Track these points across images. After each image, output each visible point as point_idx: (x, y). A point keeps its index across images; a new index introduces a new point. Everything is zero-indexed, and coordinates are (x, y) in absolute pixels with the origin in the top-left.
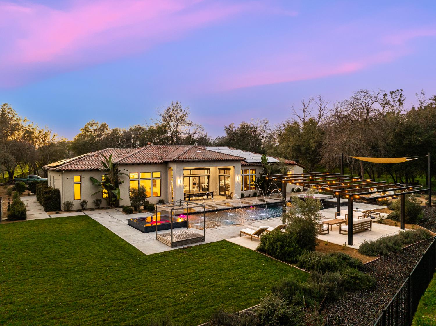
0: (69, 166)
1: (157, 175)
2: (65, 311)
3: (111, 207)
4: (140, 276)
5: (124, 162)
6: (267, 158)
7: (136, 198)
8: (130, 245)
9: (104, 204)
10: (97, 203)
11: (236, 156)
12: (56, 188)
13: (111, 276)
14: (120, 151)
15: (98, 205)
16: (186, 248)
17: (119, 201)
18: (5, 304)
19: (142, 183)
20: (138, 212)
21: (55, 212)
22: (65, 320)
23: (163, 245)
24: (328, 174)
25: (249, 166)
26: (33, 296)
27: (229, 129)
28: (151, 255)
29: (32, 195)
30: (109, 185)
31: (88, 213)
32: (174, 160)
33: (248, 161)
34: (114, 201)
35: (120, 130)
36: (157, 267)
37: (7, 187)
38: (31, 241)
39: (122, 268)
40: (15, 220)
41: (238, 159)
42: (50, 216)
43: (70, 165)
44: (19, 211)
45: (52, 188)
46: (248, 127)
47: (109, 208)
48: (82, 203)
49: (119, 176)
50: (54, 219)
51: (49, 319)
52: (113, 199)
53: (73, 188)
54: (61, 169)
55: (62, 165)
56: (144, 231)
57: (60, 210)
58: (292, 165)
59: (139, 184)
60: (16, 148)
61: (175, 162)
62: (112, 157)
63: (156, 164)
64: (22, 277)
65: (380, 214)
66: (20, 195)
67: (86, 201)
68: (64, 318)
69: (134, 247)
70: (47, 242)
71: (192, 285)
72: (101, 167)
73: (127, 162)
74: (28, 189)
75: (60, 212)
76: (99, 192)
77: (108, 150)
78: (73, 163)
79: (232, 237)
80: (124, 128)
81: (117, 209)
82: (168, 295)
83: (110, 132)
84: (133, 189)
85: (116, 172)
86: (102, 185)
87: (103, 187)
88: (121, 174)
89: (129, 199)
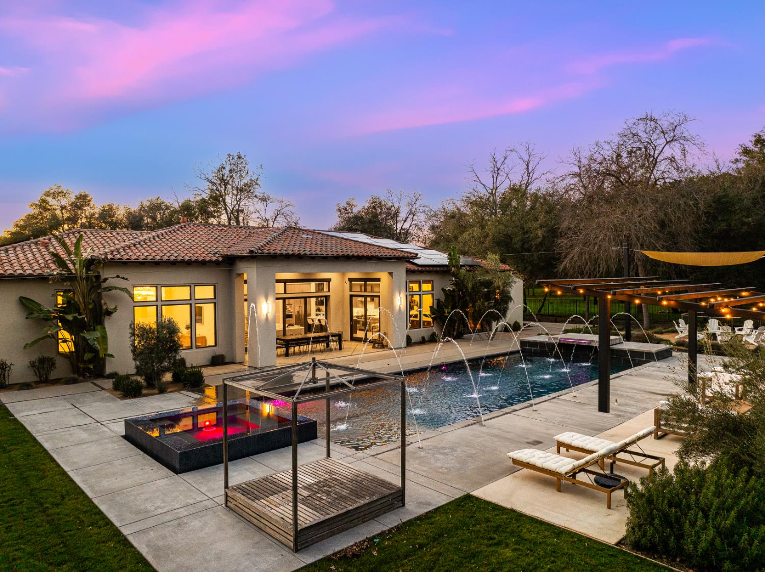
1: (205, 292)
3: (81, 378)
5: (118, 256)
7: (151, 353)
9: (61, 369)
10: (42, 368)
11: (395, 250)
15: (44, 374)
17: (104, 360)
19: (168, 313)
20: (156, 391)
27: (346, 210)
30: (75, 318)
31: (8, 398)
32: (251, 252)
33: (419, 262)
34: (90, 361)
35: (118, 209)
41: (401, 255)
46: (382, 206)
47: (74, 381)
49: (104, 293)
52: (88, 356)
59: (159, 314)
61: (254, 257)
63: (204, 263)
67: (8, 363)
72: (52, 270)
73: (126, 257)
76: (48, 336)
81: (99, 382)
83: (97, 211)
84: (143, 329)
85: (96, 284)
86: (55, 318)
87: (60, 324)
88: (110, 289)
89: (131, 354)
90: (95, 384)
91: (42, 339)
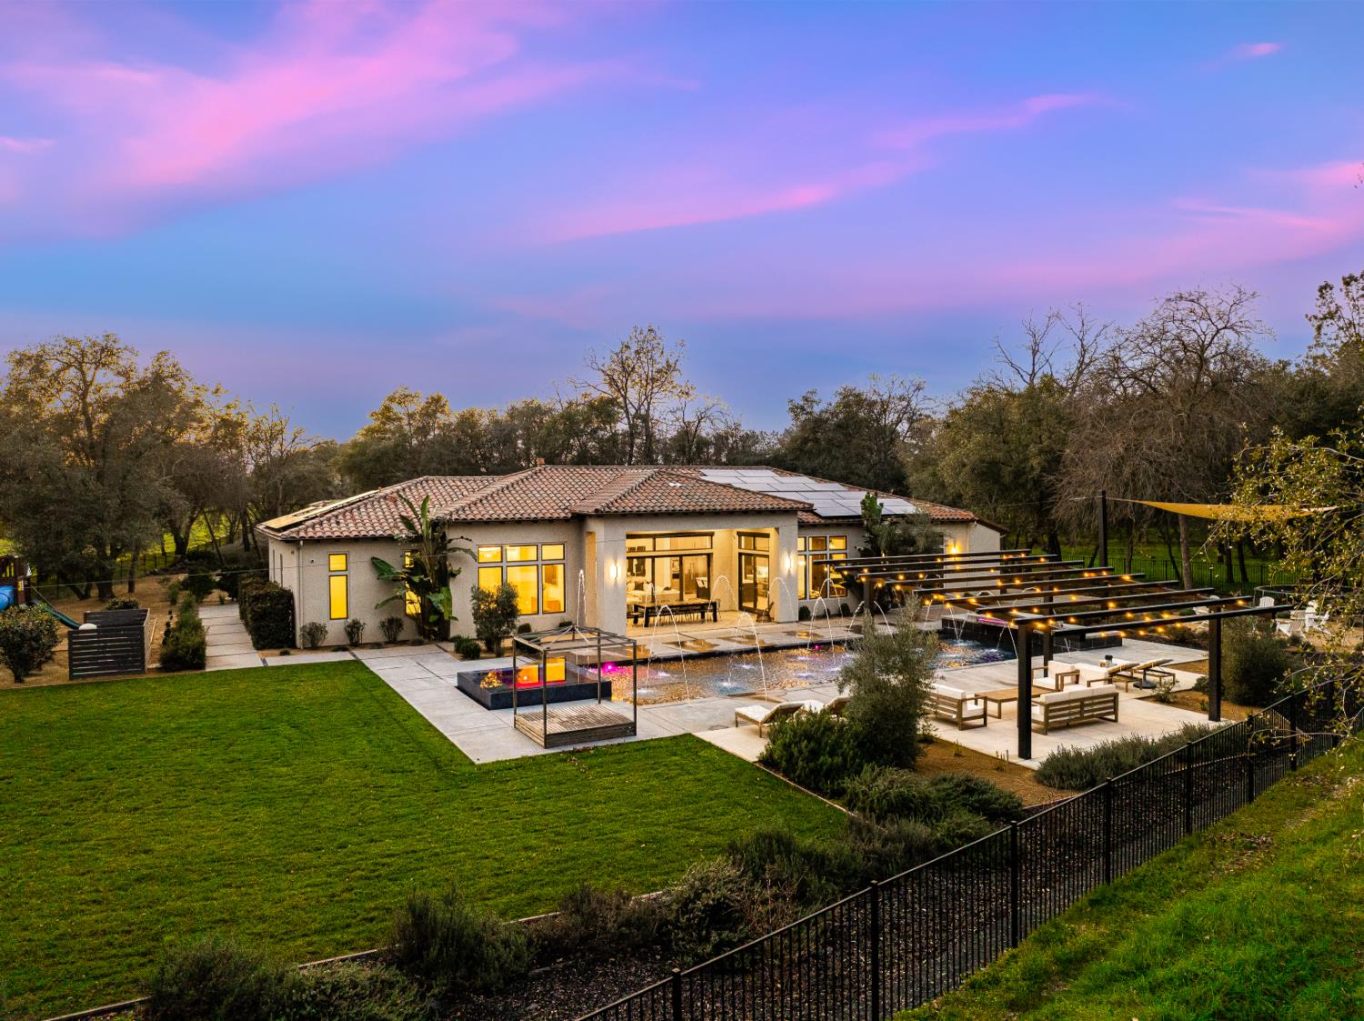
0: (318, 528)
1: (553, 552)
2: (255, 874)
3: (426, 641)
4: (441, 811)
5: (463, 516)
6: (881, 505)
7: (490, 617)
8: (445, 738)
9: (408, 631)
10: (391, 628)
11: (784, 499)
12: (286, 586)
13: (374, 809)
14: (459, 484)
15: (393, 635)
16: (579, 751)
17: (448, 623)
18: (135, 852)
19: (513, 576)
20: (494, 655)
21: (277, 652)
22: (251, 891)
23: (524, 739)
24: (1023, 556)
25: (826, 526)
26: (191, 842)
27: (802, 408)
28: (485, 765)
29: (231, 602)
30: (421, 580)
31: (364, 656)
32: (597, 510)
33: (823, 513)
34: (435, 624)
35: (480, 415)
36: (490, 791)
37: (168, 580)
38: (209, 722)
39: (406, 792)
40: (179, 670)
41: (788, 507)
42: (264, 661)
43: (321, 523)
44: (188, 647)
45: (277, 587)
46: (860, 400)
47: (419, 643)
48: (349, 626)
49: (449, 555)
50: (273, 667)
51: (219, 887)
52: (433, 618)
53: (327, 588)
54: (294, 535)
55: (300, 523)
56: (489, 704)
57: (293, 646)
58: (965, 523)
59: (503, 577)
60: (191, 471)
61: (600, 515)
62: (429, 505)
63: (551, 521)
64: (172, 803)
65: (1174, 675)
66: (200, 602)
67: (362, 622)
68: (251, 886)
69: (453, 745)
70: (244, 726)
71: (558, 834)
72: (401, 531)
73: (471, 517)
74: (220, 586)
75: (292, 652)
76: (397, 597)
77: (427, 481)
78: (329, 520)
79: (712, 728)
80: (492, 409)
81: (442, 644)
82: (492, 853)
83: (454, 419)
84: (483, 593)
85: (441, 544)
86: (403, 579)
87: (407, 585)
88: (454, 550)
89: (472, 618)
90: (440, 647)
91: (393, 599)
